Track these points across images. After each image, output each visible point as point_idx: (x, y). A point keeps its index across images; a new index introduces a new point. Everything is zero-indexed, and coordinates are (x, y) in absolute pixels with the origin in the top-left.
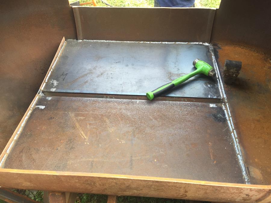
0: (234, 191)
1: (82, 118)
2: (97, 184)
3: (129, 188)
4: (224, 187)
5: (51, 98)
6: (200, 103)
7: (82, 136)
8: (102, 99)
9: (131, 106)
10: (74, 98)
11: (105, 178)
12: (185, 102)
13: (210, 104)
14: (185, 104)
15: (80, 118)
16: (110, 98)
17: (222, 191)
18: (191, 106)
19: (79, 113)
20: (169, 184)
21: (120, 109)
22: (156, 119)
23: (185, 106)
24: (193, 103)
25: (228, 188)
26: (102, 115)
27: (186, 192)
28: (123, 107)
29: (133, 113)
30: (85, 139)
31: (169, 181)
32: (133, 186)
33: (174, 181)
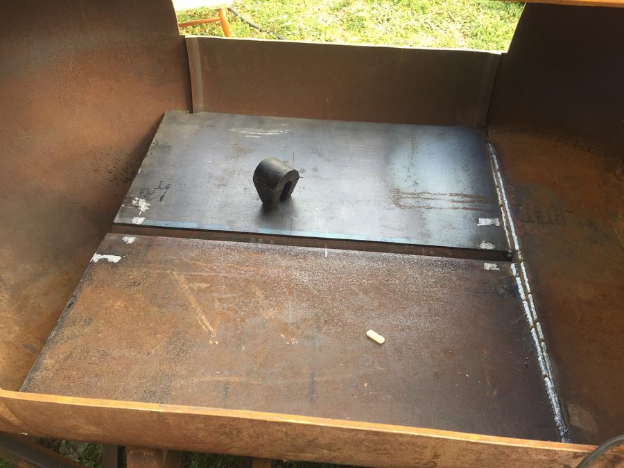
0: (540, 457)
1: (203, 285)
2: (245, 433)
3: (313, 444)
4: (519, 447)
5: (135, 238)
6: (462, 261)
7: (203, 327)
8: (245, 244)
9: (311, 262)
10: (185, 241)
11: (265, 422)
12: (430, 258)
13: (486, 264)
14: (429, 262)
15: (199, 287)
16: (264, 243)
17: (514, 456)
18: (444, 265)
19: (196, 273)
20: (400, 439)
21: (288, 268)
22: (366, 292)
23: (430, 265)
24: (447, 259)
25: (526, 450)
26: (247, 281)
27: (436, 456)
28: (295, 263)
29: (315, 278)
30: (210, 332)
31: (402, 432)
32: (323, 441)
33: (412, 433)
